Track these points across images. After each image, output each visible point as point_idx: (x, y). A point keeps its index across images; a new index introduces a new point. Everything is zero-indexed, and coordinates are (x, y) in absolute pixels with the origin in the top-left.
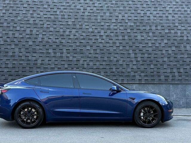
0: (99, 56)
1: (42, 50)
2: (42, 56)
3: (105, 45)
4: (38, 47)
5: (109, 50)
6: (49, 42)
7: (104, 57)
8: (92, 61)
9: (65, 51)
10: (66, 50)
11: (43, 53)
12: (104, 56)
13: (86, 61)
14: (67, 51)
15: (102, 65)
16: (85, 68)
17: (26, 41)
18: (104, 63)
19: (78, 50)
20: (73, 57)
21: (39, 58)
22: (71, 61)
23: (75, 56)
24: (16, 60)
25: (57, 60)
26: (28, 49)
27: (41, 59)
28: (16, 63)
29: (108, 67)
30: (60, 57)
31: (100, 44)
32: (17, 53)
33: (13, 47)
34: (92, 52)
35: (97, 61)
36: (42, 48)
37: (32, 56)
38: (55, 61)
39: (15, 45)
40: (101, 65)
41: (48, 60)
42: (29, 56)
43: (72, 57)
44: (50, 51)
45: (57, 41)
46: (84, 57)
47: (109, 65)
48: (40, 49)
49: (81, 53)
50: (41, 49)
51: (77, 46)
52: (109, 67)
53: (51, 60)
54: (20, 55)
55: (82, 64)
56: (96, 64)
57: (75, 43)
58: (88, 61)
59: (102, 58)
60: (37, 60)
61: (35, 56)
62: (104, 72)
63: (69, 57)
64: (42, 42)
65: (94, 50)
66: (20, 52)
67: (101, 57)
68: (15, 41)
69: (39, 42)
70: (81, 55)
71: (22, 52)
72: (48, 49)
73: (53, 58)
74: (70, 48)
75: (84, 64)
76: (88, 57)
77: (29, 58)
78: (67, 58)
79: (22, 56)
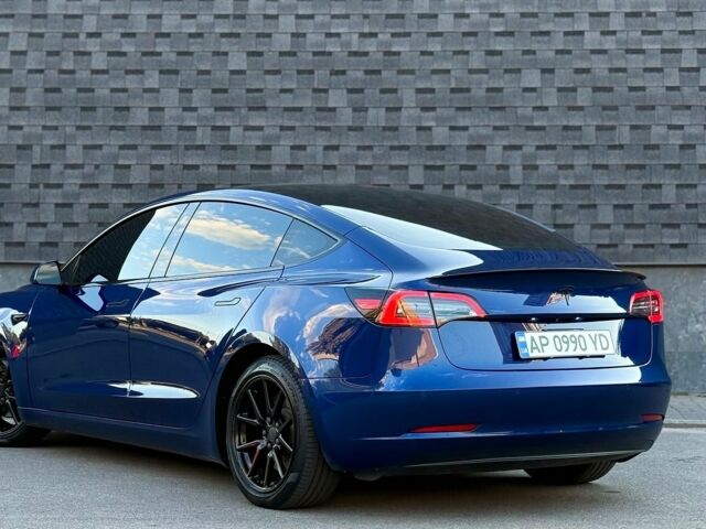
0: (589, 121)
1: (294, 98)
2: (292, 128)
3: (620, 64)
4: (272, 83)
5: (643, 89)
6: (330, 54)
7: (613, 128)
8: (553, 147)
9: (408, 97)
10: (419, 91)
11: (300, 109)
12: (616, 118)
13: (519, 148)
14: (420, 96)
15: (605, 167)
16: (516, 187)
17: (216, 53)
18: (614, 159)
19: (479, 93)
20: (452, 128)
21: (278, 138)
22: (443, 148)
23: (461, 124)
24: (168, 147)
25: (370, 148)
26: (225, 91)
27: (287, 141)
28: (166, 162)
29: (634, 180)
30: (385, 129)
31: (593, 57)
32: (174, 112)
33: (153, 80)
34: (551, 100)
35: (575, 147)
36: (294, 86)
37: (247, 128)
38: (362, 152)
39: (161, 72)
40: (596, 167)
41: (326, 148)
42: (232, 129)
43: (447, 129)
44: (337, 99)
45: (371, 46)
46: (505, 128)
47: (642, 167)
48: (283, 91)
49: (492, 109)
50: (291, 91)
51: (471, 71)
52: (644, 182)
53: (336, 148)
54: (187, 123)
55: (499, 162)
56: (571, 167)
57: (460, 57)
58: (529, 149)
59: (606, 134)
60: (268, 148)
61: (260, 128)
62: (616, 206)
63: (430, 128)
64: (294, 54)
65: (560, 90)
66: (185, 109)
67: (599, 128)
68: (159, 54)
69: (282, 54)
70: (496, 119)
71: (195, 109)
72: (326, 91)
73: (351, 134)
74: (436, 83)
75: (506, 167)
76: (529, 128)
77: (228, 136)
78: (422, 133)
79: (194, 128)
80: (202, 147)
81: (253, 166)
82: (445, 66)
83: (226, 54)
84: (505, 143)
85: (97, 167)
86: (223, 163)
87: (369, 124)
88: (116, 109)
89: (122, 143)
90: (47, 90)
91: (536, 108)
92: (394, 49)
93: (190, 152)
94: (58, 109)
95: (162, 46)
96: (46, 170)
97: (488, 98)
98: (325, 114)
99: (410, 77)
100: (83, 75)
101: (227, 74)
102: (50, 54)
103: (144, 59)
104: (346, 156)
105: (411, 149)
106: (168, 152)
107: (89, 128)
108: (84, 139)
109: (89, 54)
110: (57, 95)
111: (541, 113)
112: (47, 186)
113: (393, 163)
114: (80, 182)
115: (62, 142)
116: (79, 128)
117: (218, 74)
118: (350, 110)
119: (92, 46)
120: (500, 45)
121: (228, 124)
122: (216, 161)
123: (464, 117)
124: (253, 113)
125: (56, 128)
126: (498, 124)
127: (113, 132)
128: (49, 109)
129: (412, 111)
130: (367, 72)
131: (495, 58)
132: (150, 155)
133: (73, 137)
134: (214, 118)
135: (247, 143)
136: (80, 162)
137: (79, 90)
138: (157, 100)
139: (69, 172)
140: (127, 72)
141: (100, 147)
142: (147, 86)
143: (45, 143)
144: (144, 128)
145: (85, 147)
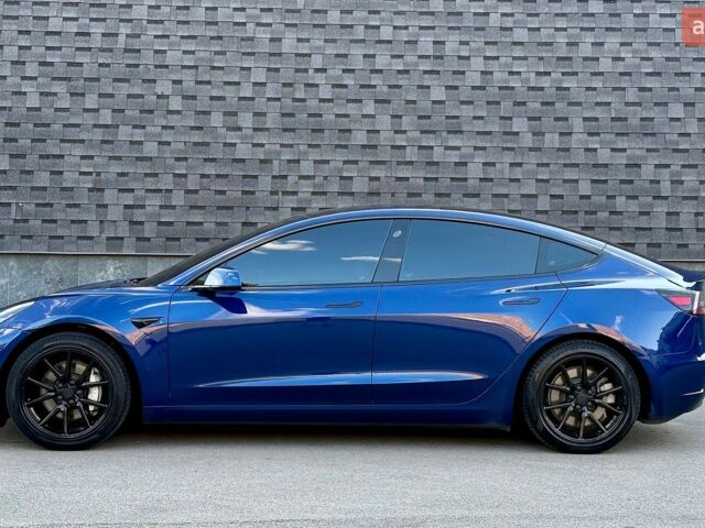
80: (411, 163)
81: (452, 179)
82: (606, 100)
83: (428, 87)
84: (656, 162)
85: (326, 178)
86: (429, 176)
87: (546, 145)
88: (340, 131)
89: (346, 159)
90: (283, 115)
91: (681, 135)
92: (564, 85)
93: (401, 167)
94: (293, 130)
95: (376, 80)
96: (284, 181)
97: (642, 126)
98: (510, 137)
99: (577, 108)
100: (312, 104)
101: (430, 104)
102: (284, 85)
103: (362, 90)
104: (528, 171)
106: (383, 167)
107: (319, 146)
108: (314, 155)
109: (317, 85)
110: (292, 119)
111: (685, 138)
112: (285, 193)
113: (566, 178)
114: (312, 190)
115: (296, 158)
116: (310, 146)
117: (422, 104)
118: (530, 134)
119: (319, 79)
120: (649, 83)
121: (432, 144)
122: (422, 174)
123: (623, 141)
124: (451, 136)
125: (291, 146)
126: (651, 147)
127: (338, 149)
128: (285, 130)
129: (581, 136)
130: (543, 104)
131: (646, 93)
132: (369, 169)
133: (306, 153)
134: (420, 139)
135: (448, 160)
136: (312, 174)
137: (310, 115)
138: (373, 124)
139: (303, 182)
140: (349, 101)
141: (328, 162)
142: (365, 113)
143: (282, 158)
144: (364, 147)
145: (316, 162)
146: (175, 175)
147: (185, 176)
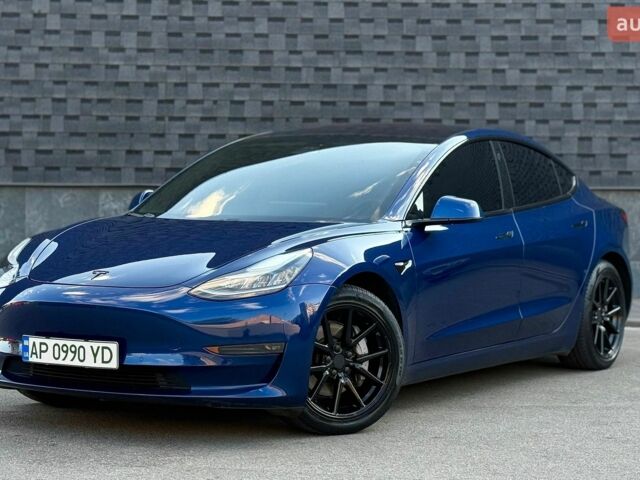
1: (386, 43)
2: (384, 70)
4: (367, 30)
6: (416, 5)
8: (609, 88)
9: (485, 43)
10: (493, 38)
11: (390, 53)
13: (580, 88)
14: (495, 42)
16: (578, 122)
17: (317, 4)
19: (546, 40)
20: (523, 71)
21: (373, 78)
22: (514, 88)
23: (531, 66)
24: (277, 86)
25: (452, 87)
26: (326, 37)
27: (381, 81)
28: (275, 98)
30: (465, 71)
32: (282, 55)
33: (262, 26)
34: (607, 47)
35: (629, 88)
36: (385, 33)
37: (346, 69)
38: (445, 91)
39: (270, 19)
41: (415, 87)
42: (333, 70)
43: (518, 72)
44: (423, 44)
46: (569, 71)
48: (376, 37)
49: (557, 54)
50: (383, 37)
51: (538, 21)
53: (423, 87)
54: (293, 65)
55: (564, 101)
56: (625, 105)
57: (529, 9)
58: (589, 90)
60: (364, 87)
61: (357, 70)
63: (503, 71)
66: (291, 52)
68: (268, 3)
69: (374, 4)
70: (560, 63)
71: (300, 52)
72: (413, 37)
73: (437, 75)
74: (508, 31)
75: (569, 105)
76: (589, 71)
77: (329, 76)
78: (496, 74)
79: (299, 69)
80: (306, 86)
81: (352, 103)
82: (516, 17)
83: (326, 4)
84: (568, 84)
85: (215, 102)
86: (326, 99)
87: (451, 66)
88: (231, 51)
89: (236, 82)
90: (170, 35)
91: (594, 54)
93: (295, 90)
94: (180, 51)
96: (171, 106)
97: (554, 45)
98: (413, 57)
99: (485, 26)
100: (201, 22)
101: (327, 22)
102: (171, 3)
103: (255, 7)
104: (431, 94)
105: (488, 89)
106: (277, 90)
107: (207, 68)
108: (203, 78)
109: (206, 2)
110: (179, 39)
111: (599, 58)
113: (472, 101)
114: (200, 115)
115: (184, 81)
116: (198, 68)
117: (318, 22)
118: (434, 54)
121: (329, 65)
122: (319, 98)
123: (533, 61)
124: (349, 56)
125: (178, 68)
126: (562, 67)
127: (229, 72)
128: (172, 51)
129: (488, 56)
130: (448, 21)
131: (559, 9)
132: (261, 92)
133: (194, 76)
134: (316, 60)
135: (346, 82)
136: (200, 98)
137: (198, 35)
138: (266, 44)
139: (190, 106)
140: (240, 19)
141: (217, 85)
142: (257, 32)
143: (169, 81)
144: (256, 69)
145: (205, 85)
146: (54, 100)
147: (64, 100)
